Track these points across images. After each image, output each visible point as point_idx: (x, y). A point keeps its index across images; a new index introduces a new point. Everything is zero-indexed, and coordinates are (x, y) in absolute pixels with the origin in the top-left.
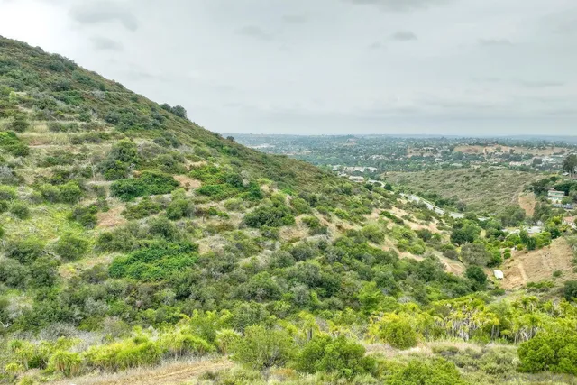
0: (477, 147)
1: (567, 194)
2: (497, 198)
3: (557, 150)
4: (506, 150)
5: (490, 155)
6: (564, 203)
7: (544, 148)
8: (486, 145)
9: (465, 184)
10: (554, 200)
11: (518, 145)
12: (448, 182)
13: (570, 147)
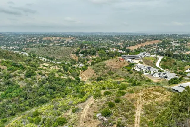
0: (50, 38)
1: (83, 54)
2: (66, 56)
3: (72, 38)
4: (58, 38)
5: (54, 40)
6: (83, 56)
7: (68, 38)
8: (52, 37)
9: (54, 52)
10: (81, 56)
11: (61, 37)
12: (49, 52)
13: (75, 37)
